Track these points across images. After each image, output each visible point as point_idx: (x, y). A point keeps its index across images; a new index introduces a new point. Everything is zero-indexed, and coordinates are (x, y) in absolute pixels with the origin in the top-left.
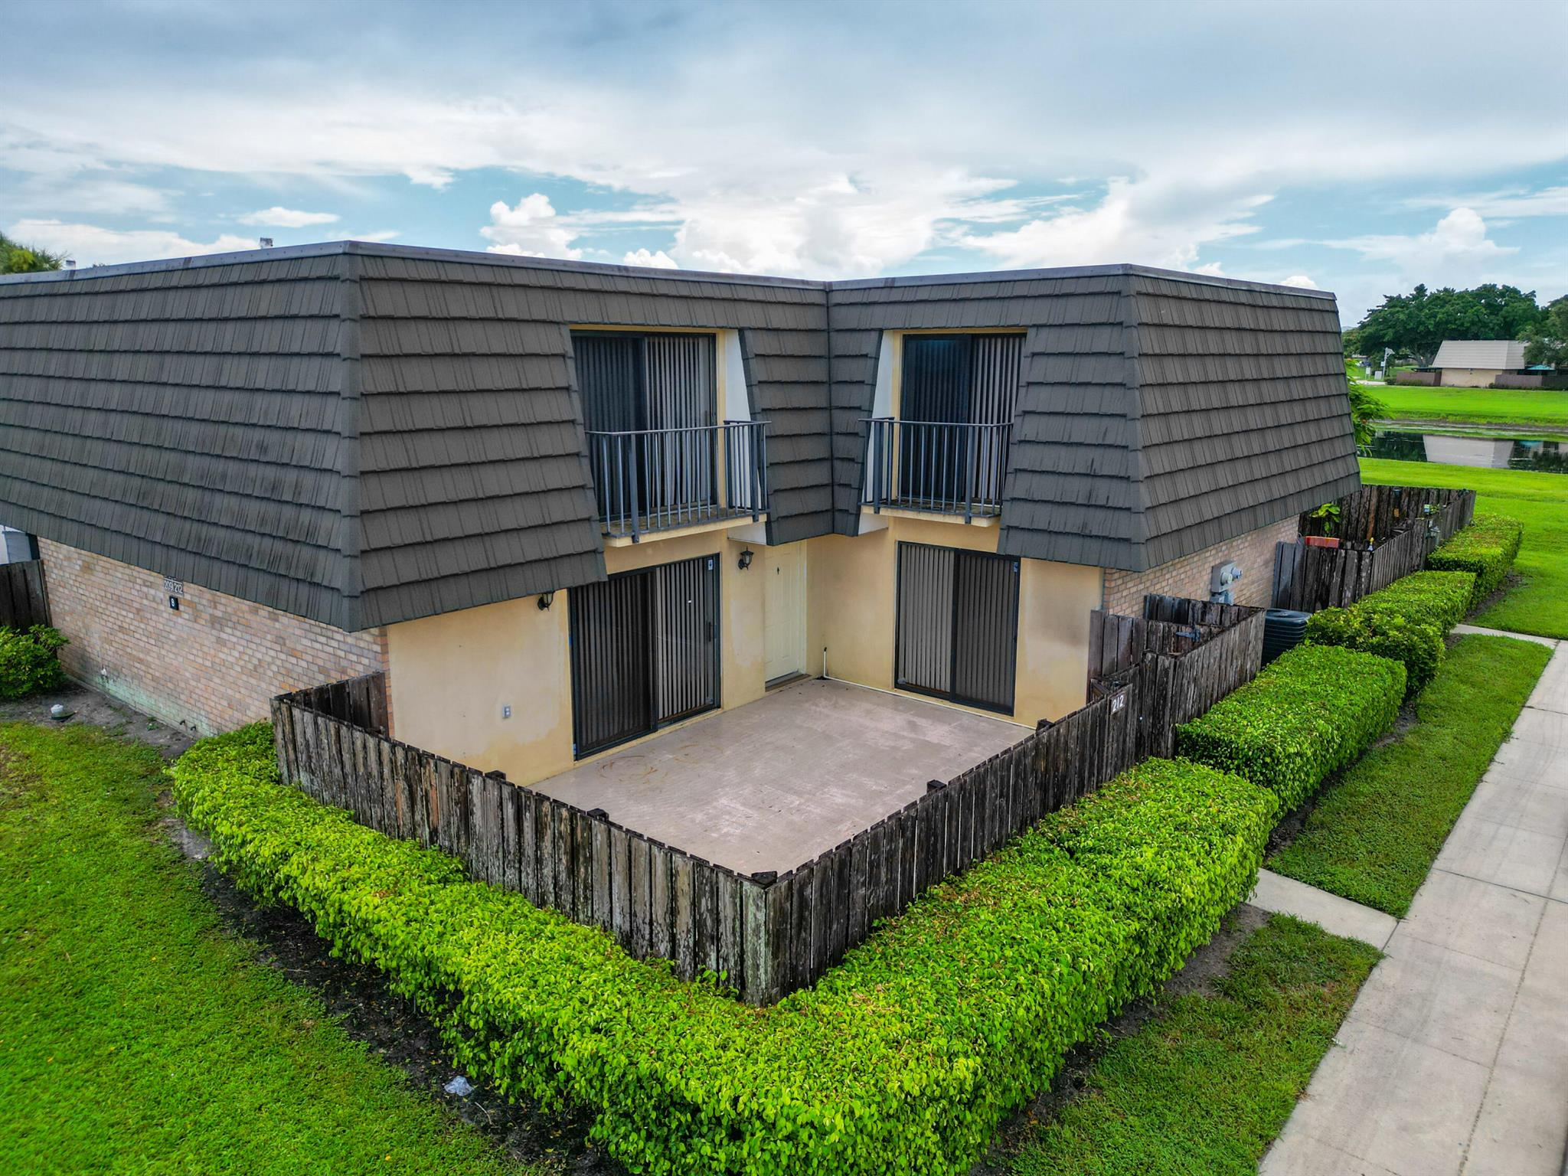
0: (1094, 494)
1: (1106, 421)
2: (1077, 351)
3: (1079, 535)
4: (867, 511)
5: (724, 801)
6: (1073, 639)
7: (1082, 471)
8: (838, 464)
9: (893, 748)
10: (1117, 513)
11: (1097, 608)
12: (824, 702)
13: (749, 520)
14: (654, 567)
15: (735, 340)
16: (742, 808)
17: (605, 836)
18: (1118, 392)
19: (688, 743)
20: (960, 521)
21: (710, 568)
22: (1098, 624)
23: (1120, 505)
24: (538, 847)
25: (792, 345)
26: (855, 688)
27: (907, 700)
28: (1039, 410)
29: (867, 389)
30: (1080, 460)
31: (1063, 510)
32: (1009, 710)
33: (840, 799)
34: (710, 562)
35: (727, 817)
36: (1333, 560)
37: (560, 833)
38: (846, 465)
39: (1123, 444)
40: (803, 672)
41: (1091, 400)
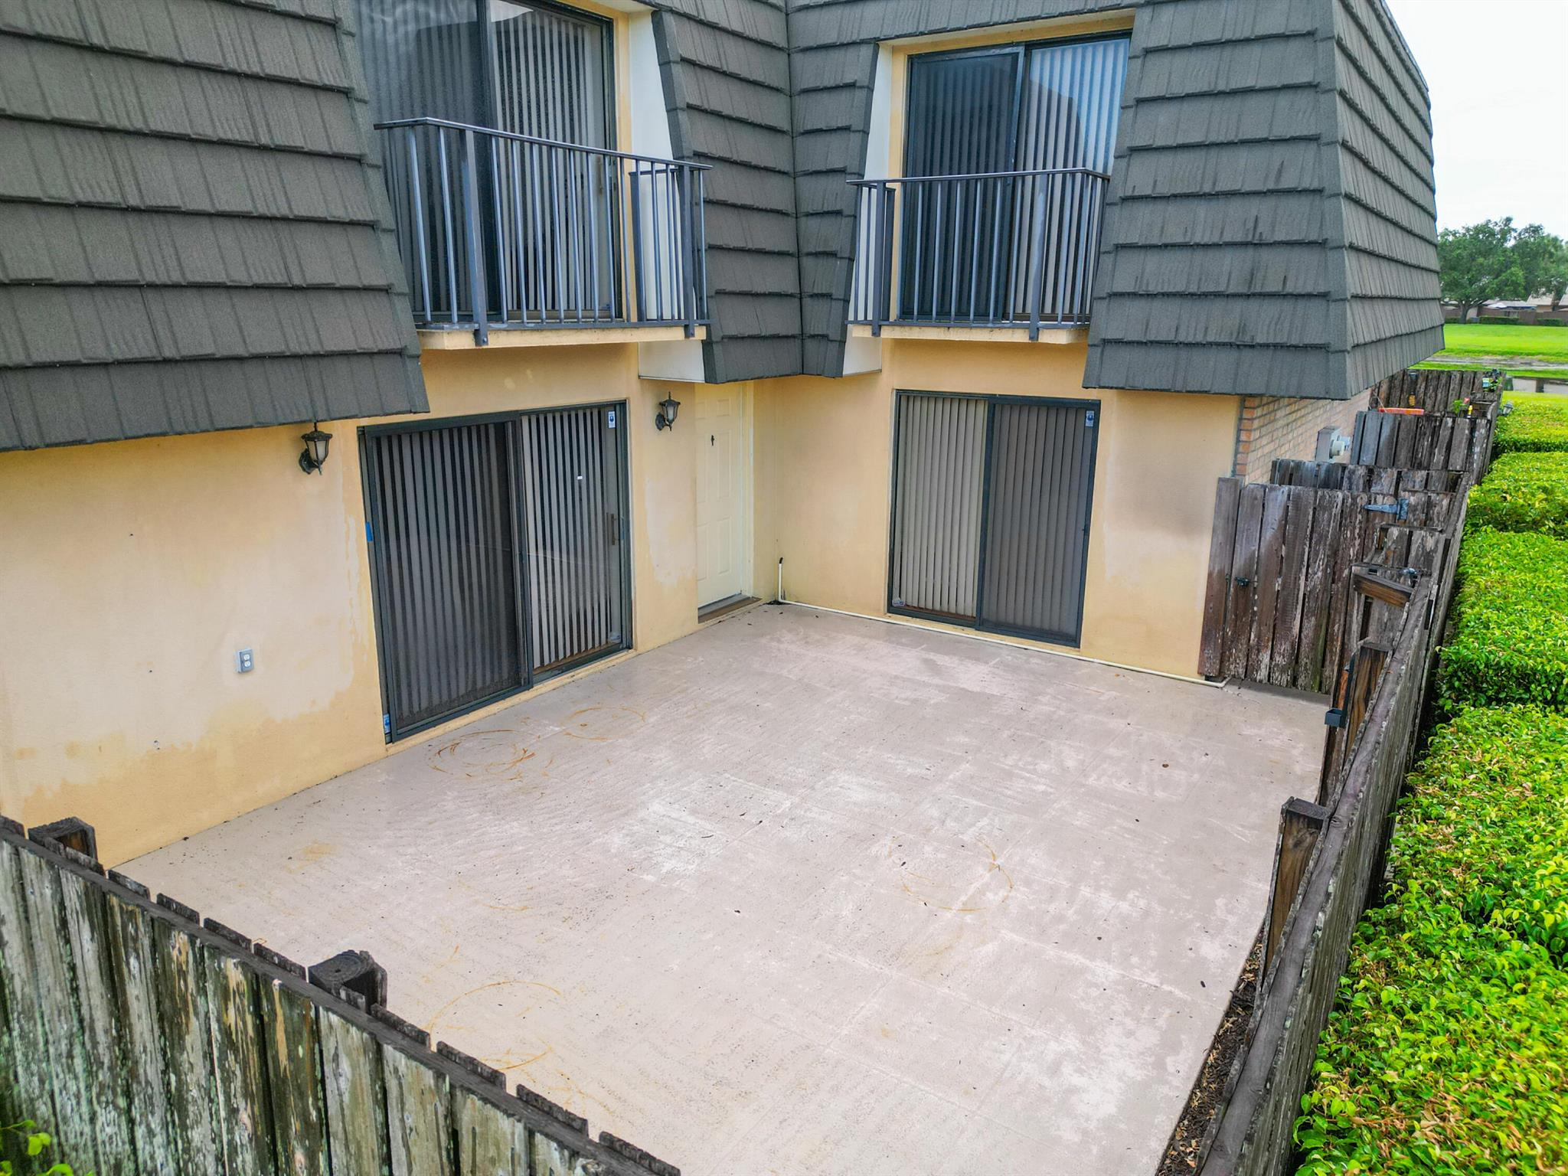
0: (1259, 275)
1: (1280, 153)
2: (1228, 35)
3: (1231, 344)
4: (858, 334)
5: (657, 807)
6: (1187, 525)
7: (1239, 238)
8: (808, 263)
9: (915, 701)
10: (1301, 304)
11: (1228, 475)
12: (788, 637)
13: (678, 334)
14: (519, 414)
15: (647, 28)
16: (691, 820)
17: (366, 1068)
18: (1304, 99)
19: (584, 706)
20: (1020, 337)
21: (612, 425)
22: (1228, 498)
23: (1309, 289)
24: (170, 1065)
25: (737, 58)
26: (827, 614)
27: (909, 629)
28: (1159, 143)
29: (855, 139)
30: (1234, 220)
31: (1201, 308)
32: (1072, 640)
33: (859, 795)
34: (612, 414)
35: (668, 839)
36: (1435, 432)
37: (226, 1032)
38: (822, 262)
39: (1315, 185)
40: (749, 594)
41: (1254, 117)
